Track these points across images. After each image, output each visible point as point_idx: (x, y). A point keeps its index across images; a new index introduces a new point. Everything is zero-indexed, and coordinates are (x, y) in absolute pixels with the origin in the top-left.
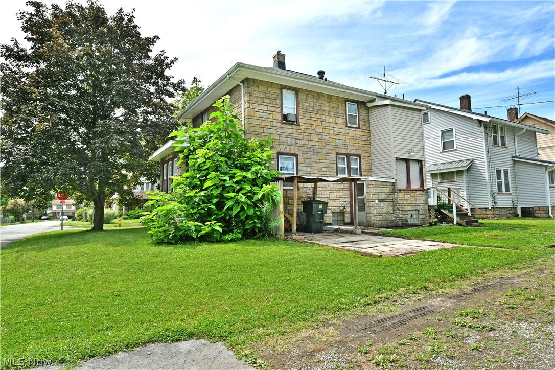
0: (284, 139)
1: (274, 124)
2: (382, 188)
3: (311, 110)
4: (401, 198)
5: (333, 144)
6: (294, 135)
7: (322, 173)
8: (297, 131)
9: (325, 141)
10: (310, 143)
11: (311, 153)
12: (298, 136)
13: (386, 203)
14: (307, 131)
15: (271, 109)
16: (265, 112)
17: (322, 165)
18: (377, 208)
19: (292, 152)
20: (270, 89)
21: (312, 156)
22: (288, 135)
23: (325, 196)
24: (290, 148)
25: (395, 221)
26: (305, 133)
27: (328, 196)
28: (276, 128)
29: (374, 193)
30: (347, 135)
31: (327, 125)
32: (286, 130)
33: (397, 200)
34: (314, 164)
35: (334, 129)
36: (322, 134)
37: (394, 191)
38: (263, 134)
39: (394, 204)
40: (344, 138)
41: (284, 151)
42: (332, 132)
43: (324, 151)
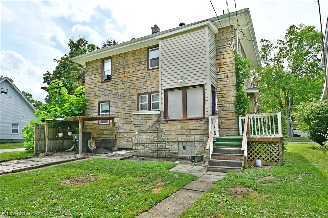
0: (102, 92)
1: (98, 85)
2: (145, 121)
3: (120, 67)
4: (168, 129)
5: (136, 87)
6: (108, 88)
7: (125, 111)
8: (111, 85)
9: (129, 87)
10: (119, 91)
11: (119, 98)
12: (111, 88)
13: (149, 134)
14: (116, 83)
15: (97, 76)
16: (93, 79)
17: (126, 105)
18: (139, 138)
19: (107, 100)
20: (96, 64)
21: (119, 100)
22: (105, 89)
23: (127, 128)
24: (106, 97)
25: (158, 152)
26: (115, 85)
27: (130, 128)
28: (98, 87)
29: (136, 125)
30: (149, 77)
31: (131, 74)
32: (105, 87)
33: (162, 131)
34: (120, 106)
35: (137, 75)
36: (127, 82)
37: (159, 122)
38: (92, 92)
39: (159, 135)
40: (145, 80)
41: (102, 100)
42: (135, 78)
43: (128, 95)
